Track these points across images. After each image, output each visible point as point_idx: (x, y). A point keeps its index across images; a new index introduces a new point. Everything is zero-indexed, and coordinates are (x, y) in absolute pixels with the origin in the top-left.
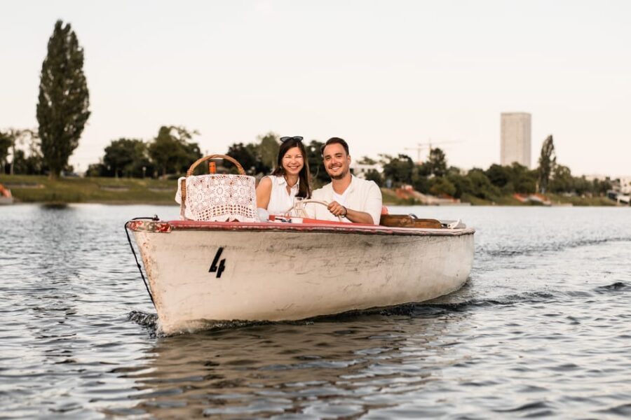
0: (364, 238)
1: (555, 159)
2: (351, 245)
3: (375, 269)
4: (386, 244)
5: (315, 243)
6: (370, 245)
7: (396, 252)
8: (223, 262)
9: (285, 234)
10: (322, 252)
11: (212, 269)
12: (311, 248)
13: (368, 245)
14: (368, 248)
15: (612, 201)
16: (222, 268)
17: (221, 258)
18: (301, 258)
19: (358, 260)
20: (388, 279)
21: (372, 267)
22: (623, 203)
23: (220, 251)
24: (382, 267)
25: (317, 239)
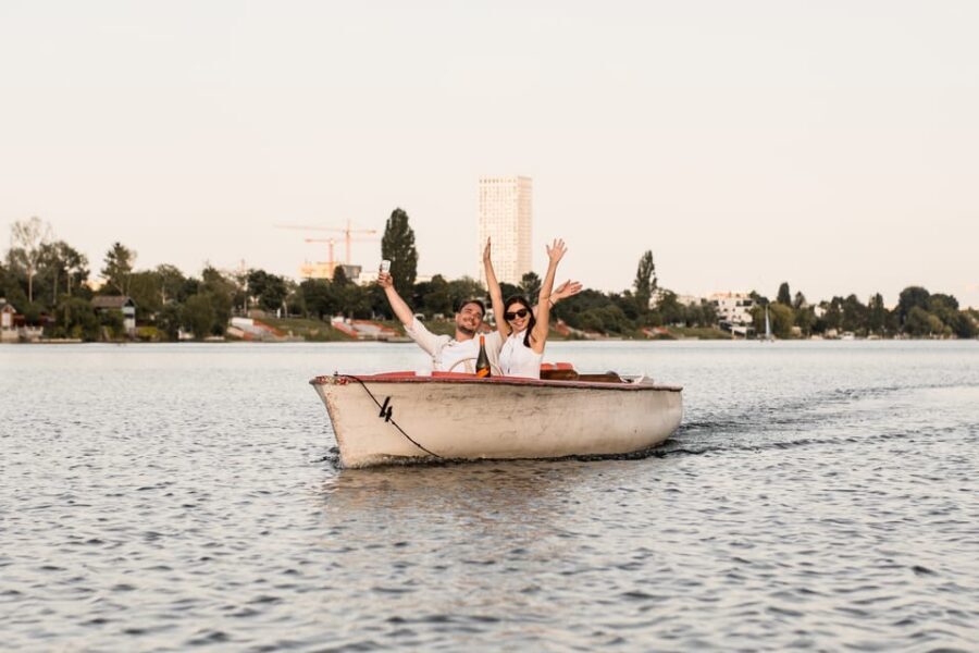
0: (514, 389)
1: (655, 280)
2: (502, 395)
3: (528, 418)
4: (539, 395)
5: (468, 393)
6: (522, 396)
7: (550, 403)
8: (390, 408)
9: (442, 386)
10: (476, 401)
11: (382, 414)
12: (464, 397)
13: (519, 395)
14: (520, 398)
15: (726, 334)
16: (390, 414)
17: (389, 406)
18: (457, 407)
19: (511, 409)
20: (544, 428)
21: (526, 416)
22: (738, 334)
23: (388, 400)
24: (537, 417)
25: (470, 390)
